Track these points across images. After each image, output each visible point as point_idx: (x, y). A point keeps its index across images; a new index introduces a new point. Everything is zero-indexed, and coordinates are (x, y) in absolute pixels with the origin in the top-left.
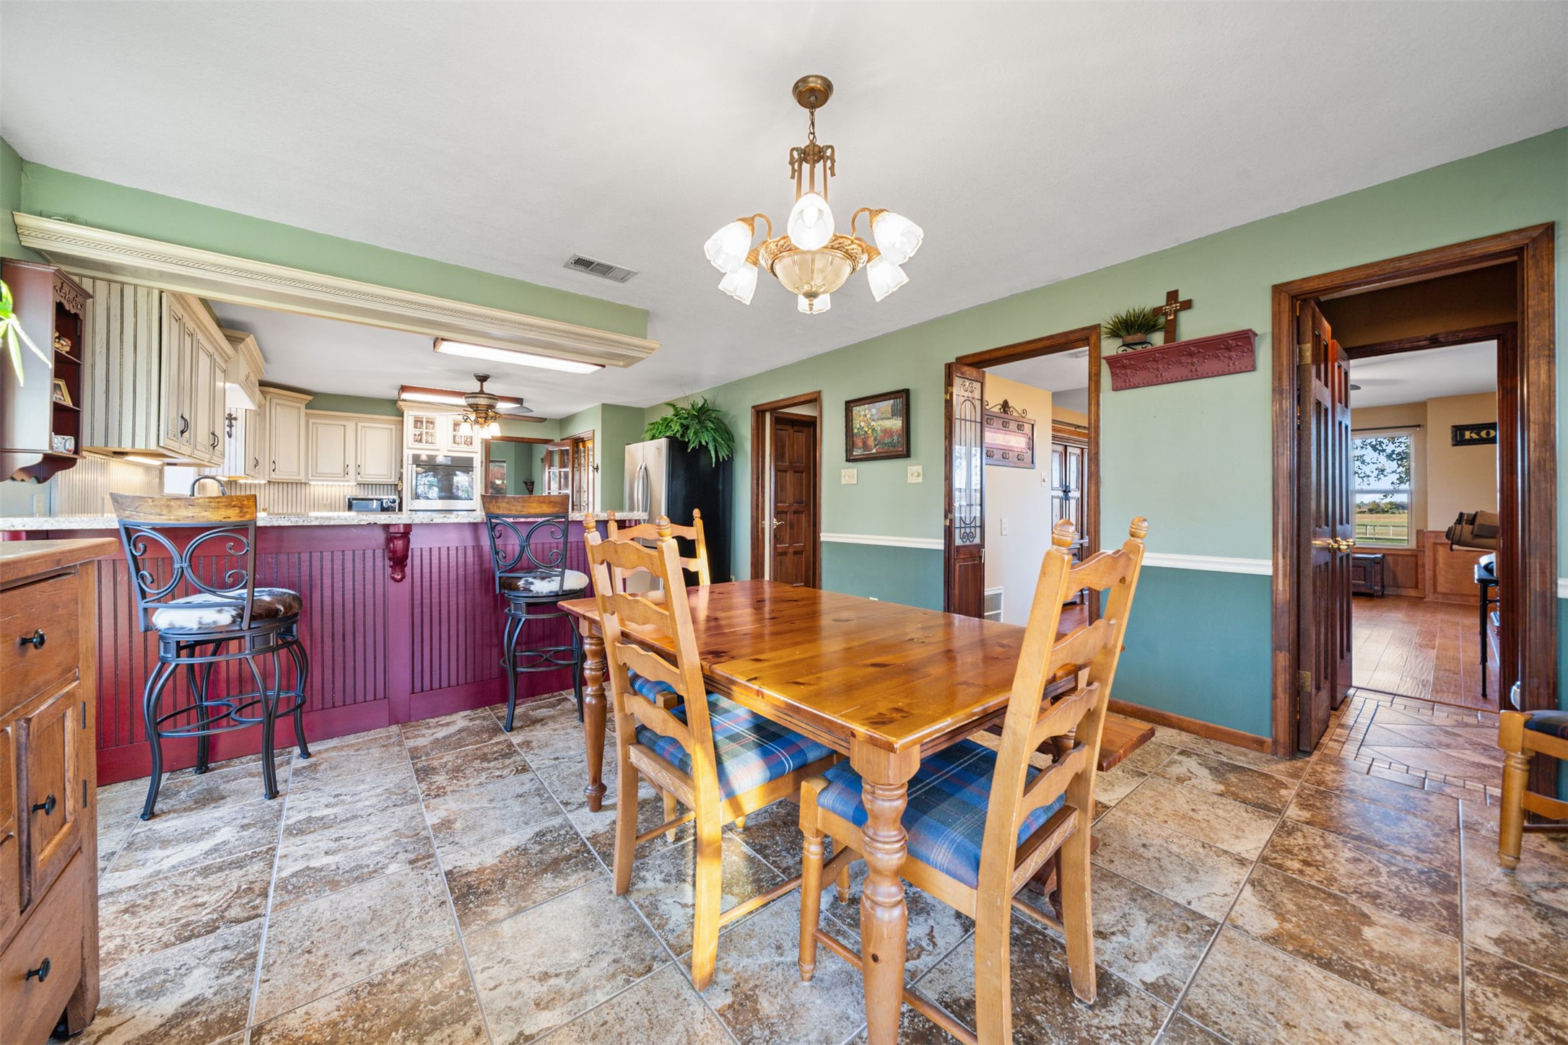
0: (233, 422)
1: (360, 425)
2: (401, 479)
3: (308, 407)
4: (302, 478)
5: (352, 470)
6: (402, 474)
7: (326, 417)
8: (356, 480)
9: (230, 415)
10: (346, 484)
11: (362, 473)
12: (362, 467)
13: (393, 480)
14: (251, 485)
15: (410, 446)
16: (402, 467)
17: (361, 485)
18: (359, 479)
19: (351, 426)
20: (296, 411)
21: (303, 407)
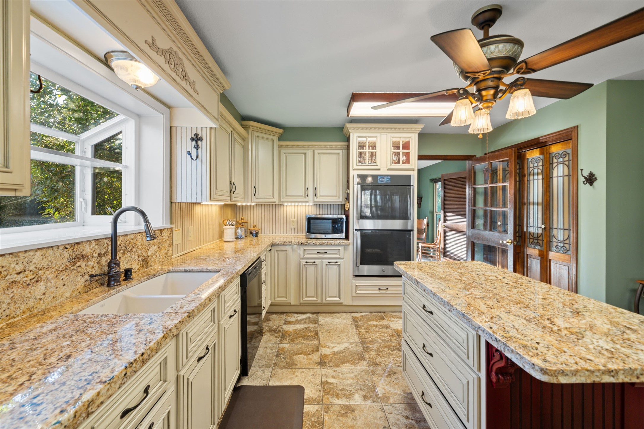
0: (200, 142)
1: (316, 151)
2: (348, 199)
3: (280, 139)
4: (276, 200)
5: (310, 192)
6: (348, 194)
7: (293, 147)
8: (313, 201)
9: (196, 135)
10: (307, 204)
11: (318, 195)
12: (318, 189)
13: (341, 200)
14: (245, 206)
15: (356, 167)
16: (348, 188)
17: (318, 205)
18: (316, 200)
19: (309, 153)
20: (270, 143)
21: (276, 139)
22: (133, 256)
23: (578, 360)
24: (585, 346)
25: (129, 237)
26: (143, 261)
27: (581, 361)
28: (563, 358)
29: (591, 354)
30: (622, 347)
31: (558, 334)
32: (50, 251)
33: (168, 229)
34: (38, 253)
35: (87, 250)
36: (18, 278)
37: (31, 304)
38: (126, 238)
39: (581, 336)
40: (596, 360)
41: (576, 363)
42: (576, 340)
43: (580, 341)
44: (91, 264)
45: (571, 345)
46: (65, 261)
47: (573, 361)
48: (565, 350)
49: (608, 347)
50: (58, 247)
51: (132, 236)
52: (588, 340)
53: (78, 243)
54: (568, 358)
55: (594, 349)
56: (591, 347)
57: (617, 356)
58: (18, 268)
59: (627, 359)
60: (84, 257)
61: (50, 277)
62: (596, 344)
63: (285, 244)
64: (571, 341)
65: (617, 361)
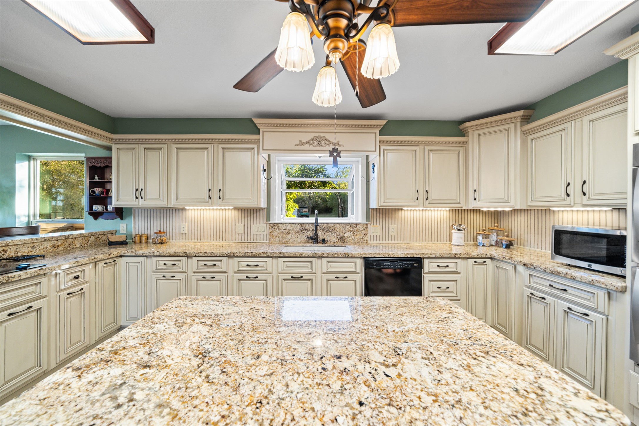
5: (574, 189)
8: (581, 204)
11: (590, 193)
18: (585, 202)
22: (333, 234)
23: (167, 307)
24: (170, 318)
25: (330, 225)
26: (340, 238)
27: (166, 308)
28: (174, 305)
29: (163, 314)
30: (148, 333)
31: (191, 317)
32: (293, 225)
33: (363, 224)
34: (289, 225)
35: (307, 227)
36: (284, 231)
37: (287, 240)
38: (328, 225)
39: (177, 325)
40: (159, 312)
41: (167, 305)
42: (178, 319)
43: (175, 320)
44: (309, 233)
45: (177, 314)
46: (298, 229)
47: (169, 305)
48: (177, 309)
49: (157, 325)
50: (296, 224)
51: (333, 225)
52: (171, 324)
53: (303, 224)
54: (173, 306)
55: (164, 319)
56: (166, 320)
57: (150, 322)
58: (284, 228)
59: (143, 323)
60: (306, 229)
61: (293, 233)
62: (165, 324)
63: (504, 260)
64: (180, 317)
65: (148, 319)
